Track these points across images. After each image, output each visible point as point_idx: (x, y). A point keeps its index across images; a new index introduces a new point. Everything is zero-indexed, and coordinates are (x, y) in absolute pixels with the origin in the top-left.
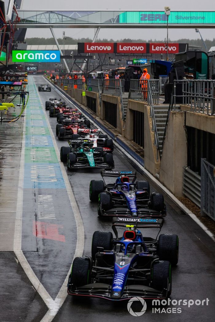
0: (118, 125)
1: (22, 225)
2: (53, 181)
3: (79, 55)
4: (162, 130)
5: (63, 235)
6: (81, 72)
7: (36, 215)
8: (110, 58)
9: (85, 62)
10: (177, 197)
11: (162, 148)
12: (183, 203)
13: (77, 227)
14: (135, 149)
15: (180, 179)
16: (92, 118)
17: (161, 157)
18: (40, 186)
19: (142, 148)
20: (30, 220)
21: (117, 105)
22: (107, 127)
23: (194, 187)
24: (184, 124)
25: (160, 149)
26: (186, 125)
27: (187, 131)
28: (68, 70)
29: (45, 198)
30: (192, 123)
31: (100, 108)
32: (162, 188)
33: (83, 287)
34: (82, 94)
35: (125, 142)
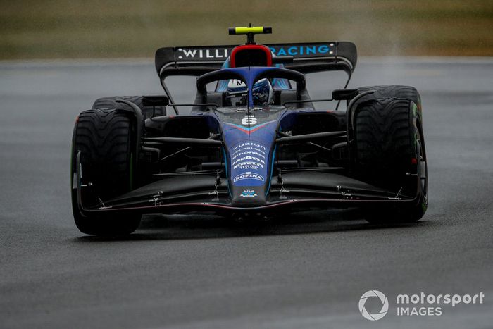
33: (127, 196)
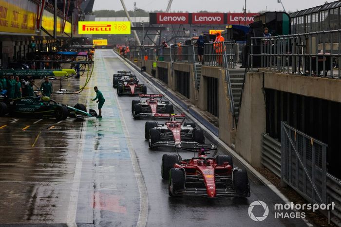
0: (191, 95)
1: (79, 196)
2: (116, 151)
3: (151, 26)
4: (238, 96)
5: (124, 206)
6: (153, 45)
7: (95, 187)
8: (184, 29)
9: (158, 33)
10: (254, 168)
11: (238, 116)
12: (261, 173)
13: (141, 197)
14: (209, 119)
15: (258, 147)
16: (164, 90)
17: (237, 125)
18: (102, 156)
19: (217, 118)
20: (88, 191)
21: (191, 73)
22: (179, 98)
23: (274, 156)
24: (262, 86)
25: (236, 116)
26: (265, 87)
27: (266, 93)
28: (139, 42)
29: (106, 168)
30: (271, 84)
31: (172, 79)
32: (238, 158)
34: (153, 65)
35: (198, 112)
